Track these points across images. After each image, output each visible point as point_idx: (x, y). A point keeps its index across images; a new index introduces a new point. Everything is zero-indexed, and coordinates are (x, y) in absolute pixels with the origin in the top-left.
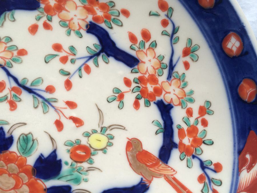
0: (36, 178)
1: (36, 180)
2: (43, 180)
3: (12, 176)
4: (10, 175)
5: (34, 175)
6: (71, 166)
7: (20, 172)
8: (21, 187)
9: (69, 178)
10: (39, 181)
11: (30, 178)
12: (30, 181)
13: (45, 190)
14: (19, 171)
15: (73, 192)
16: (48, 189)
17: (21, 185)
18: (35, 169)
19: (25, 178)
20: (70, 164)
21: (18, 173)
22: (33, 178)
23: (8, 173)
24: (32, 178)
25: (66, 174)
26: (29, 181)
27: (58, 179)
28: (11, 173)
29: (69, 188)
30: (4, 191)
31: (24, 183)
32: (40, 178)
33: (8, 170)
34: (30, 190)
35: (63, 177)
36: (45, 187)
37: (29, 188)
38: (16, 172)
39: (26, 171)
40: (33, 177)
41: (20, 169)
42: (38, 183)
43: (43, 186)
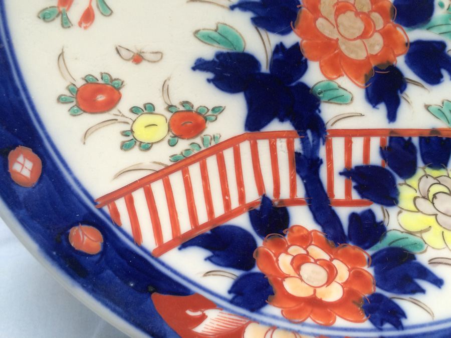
0: (395, 23)
1: (395, 27)
2: (405, 28)
3: (361, 16)
4: (357, 14)
5: (393, 19)
6: (448, 9)
7: (373, 11)
8: (371, 36)
9: (444, 29)
10: (399, 29)
11: (386, 22)
12: (386, 28)
13: (407, 44)
14: (370, 9)
15: (448, 52)
16: (412, 44)
17: (371, 32)
18: (396, 9)
19: (379, 21)
20: (446, 7)
21: (369, 12)
22: (391, 23)
23: (354, 10)
24: (389, 22)
25: (439, 22)
26: (384, 27)
27: (428, 29)
28: (358, 11)
29: (442, 45)
30: (347, 41)
31: (377, 29)
32: (401, 24)
33: (355, 5)
34: (384, 42)
35: (434, 26)
36: (406, 41)
37: (383, 38)
38: (366, 10)
39: (381, 11)
40: (391, 21)
41: (374, 7)
42: (397, 32)
43: (404, 39)
